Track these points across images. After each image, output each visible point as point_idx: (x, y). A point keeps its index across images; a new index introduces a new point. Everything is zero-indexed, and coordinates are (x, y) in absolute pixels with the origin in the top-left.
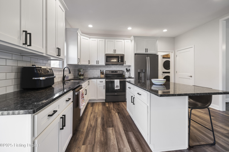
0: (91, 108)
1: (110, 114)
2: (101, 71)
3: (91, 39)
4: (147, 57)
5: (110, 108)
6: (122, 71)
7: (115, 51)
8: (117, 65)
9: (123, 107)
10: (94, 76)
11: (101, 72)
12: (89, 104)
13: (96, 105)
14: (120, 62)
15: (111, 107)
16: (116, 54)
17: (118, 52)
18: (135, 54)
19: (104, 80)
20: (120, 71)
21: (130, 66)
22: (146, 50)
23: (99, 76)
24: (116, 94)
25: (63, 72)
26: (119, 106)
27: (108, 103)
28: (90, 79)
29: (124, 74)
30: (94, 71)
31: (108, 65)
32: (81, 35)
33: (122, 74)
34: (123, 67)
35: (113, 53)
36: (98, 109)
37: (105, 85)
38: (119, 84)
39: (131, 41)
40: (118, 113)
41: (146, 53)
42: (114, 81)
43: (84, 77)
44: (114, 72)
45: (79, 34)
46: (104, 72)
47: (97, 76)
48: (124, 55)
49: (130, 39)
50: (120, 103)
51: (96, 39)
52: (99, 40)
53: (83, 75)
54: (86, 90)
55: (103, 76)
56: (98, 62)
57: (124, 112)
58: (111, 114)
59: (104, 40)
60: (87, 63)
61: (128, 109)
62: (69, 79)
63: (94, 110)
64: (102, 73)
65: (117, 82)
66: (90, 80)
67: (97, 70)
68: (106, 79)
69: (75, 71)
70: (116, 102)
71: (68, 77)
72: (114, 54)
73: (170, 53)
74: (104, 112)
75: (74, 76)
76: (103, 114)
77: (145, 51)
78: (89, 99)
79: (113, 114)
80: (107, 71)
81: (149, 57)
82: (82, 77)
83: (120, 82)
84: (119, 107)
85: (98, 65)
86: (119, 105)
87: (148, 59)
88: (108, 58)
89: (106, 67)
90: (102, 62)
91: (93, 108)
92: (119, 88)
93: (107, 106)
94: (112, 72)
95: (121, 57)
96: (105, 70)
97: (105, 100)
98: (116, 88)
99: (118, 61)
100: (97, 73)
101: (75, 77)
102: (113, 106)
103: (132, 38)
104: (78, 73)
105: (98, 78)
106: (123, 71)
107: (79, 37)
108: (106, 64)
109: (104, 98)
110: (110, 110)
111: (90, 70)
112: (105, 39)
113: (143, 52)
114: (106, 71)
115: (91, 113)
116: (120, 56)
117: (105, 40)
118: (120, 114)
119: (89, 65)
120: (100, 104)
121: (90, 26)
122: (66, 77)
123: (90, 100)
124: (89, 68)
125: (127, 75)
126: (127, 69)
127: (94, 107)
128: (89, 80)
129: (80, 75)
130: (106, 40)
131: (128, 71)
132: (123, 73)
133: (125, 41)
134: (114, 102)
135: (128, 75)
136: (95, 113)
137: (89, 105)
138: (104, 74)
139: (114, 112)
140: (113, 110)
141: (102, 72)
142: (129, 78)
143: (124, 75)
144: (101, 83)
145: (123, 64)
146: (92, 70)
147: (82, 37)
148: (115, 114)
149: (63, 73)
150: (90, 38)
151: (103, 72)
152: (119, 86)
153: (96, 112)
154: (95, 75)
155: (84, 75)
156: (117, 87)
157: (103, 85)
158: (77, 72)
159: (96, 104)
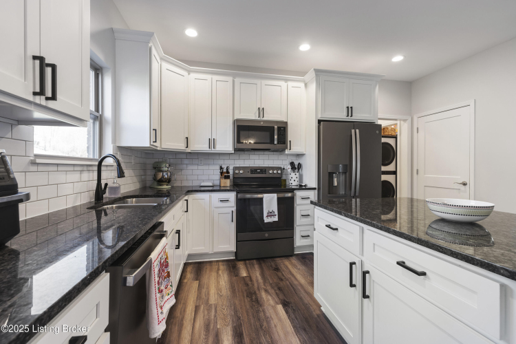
0: (196, 284)
1: (258, 312)
2: (221, 168)
3: (193, 75)
4: (353, 131)
5: (256, 285)
6: (280, 168)
7: (261, 111)
8: (266, 153)
9: (293, 279)
10: (202, 184)
11: (222, 173)
12: (189, 269)
13: (211, 270)
14: (276, 142)
15: (257, 281)
16: (265, 121)
17: (272, 116)
18: (320, 121)
19: (232, 196)
20: (273, 168)
21: (303, 155)
22: (350, 109)
23: (217, 183)
24: (267, 235)
25: (96, 174)
26: (280, 274)
27: (246, 264)
28: (190, 192)
29: (284, 177)
30: (200, 167)
31: (243, 152)
32: (161, 59)
33: (280, 178)
34: (282, 157)
35: (257, 118)
36: (219, 289)
37: (234, 209)
38: (275, 208)
39: (306, 85)
40: (285, 305)
41: (349, 119)
42: (262, 199)
43: (172, 187)
44: (259, 173)
45: (154, 52)
46: (231, 172)
47: (211, 184)
48: (286, 123)
49: (303, 81)
50: (279, 261)
51: (208, 77)
52: (216, 78)
53: (168, 181)
54: (178, 232)
55: (228, 183)
56: (212, 143)
57: (301, 298)
58: (264, 311)
59: (230, 79)
60: (180, 146)
61: (318, 295)
62: (119, 196)
63: (203, 296)
64: (224, 174)
65: (270, 202)
66: (191, 197)
67: (211, 167)
68: (238, 193)
69: (145, 170)
70: (267, 258)
71: (115, 189)
72: (260, 121)
73: (398, 122)
74: (237, 302)
75: (143, 182)
76: (236, 311)
77: (345, 113)
78: (187, 253)
79: (270, 312)
80: (239, 168)
81: (357, 131)
82: (165, 187)
83: (279, 199)
84: (282, 280)
85: (213, 151)
86: (277, 269)
87: (356, 134)
88: (242, 133)
89: (236, 157)
90: (226, 143)
91: (200, 287)
92: (276, 219)
93: (244, 274)
94: (254, 170)
95: (279, 128)
96: (232, 164)
97: (234, 254)
98: (267, 220)
99: (272, 142)
100: (209, 174)
101: (144, 188)
102: (263, 275)
103: (311, 75)
104: (155, 176)
105: (212, 190)
106: (282, 169)
107: (155, 65)
108: (237, 150)
109: (233, 249)
110: (255, 293)
111: (190, 167)
112: (234, 76)
113: (341, 115)
114: (235, 168)
115: (197, 308)
116: (276, 127)
117: (233, 81)
118: (290, 310)
119: (188, 150)
120: (221, 267)
121: (191, 33)
122: (112, 188)
123: (190, 256)
124: (186, 161)
125: (293, 179)
126: (292, 164)
127: (205, 279)
128: (186, 198)
129: (161, 182)
130: (238, 80)
131: (296, 167)
132: (281, 174)
133: (291, 84)
134: (261, 259)
135: (297, 180)
136: (209, 307)
137: (189, 275)
138: (231, 177)
139: (272, 302)
140: (266, 291)
141: (225, 170)
142: (302, 187)
143: (285, 180)
144: (224, 205)
145: (283, 150)
146: (196, 167)
147: (165, 65)
148: (274, 308)
149: (96, 178)
150: (189, 72)
151: (228, 172)
152: (276, 213)
153: (211, 306)
154: (203, 181)
155: (173, 179)
156: (270, 214)
157: (229, 210)
158: (150, 173)
159: (208, 266)
